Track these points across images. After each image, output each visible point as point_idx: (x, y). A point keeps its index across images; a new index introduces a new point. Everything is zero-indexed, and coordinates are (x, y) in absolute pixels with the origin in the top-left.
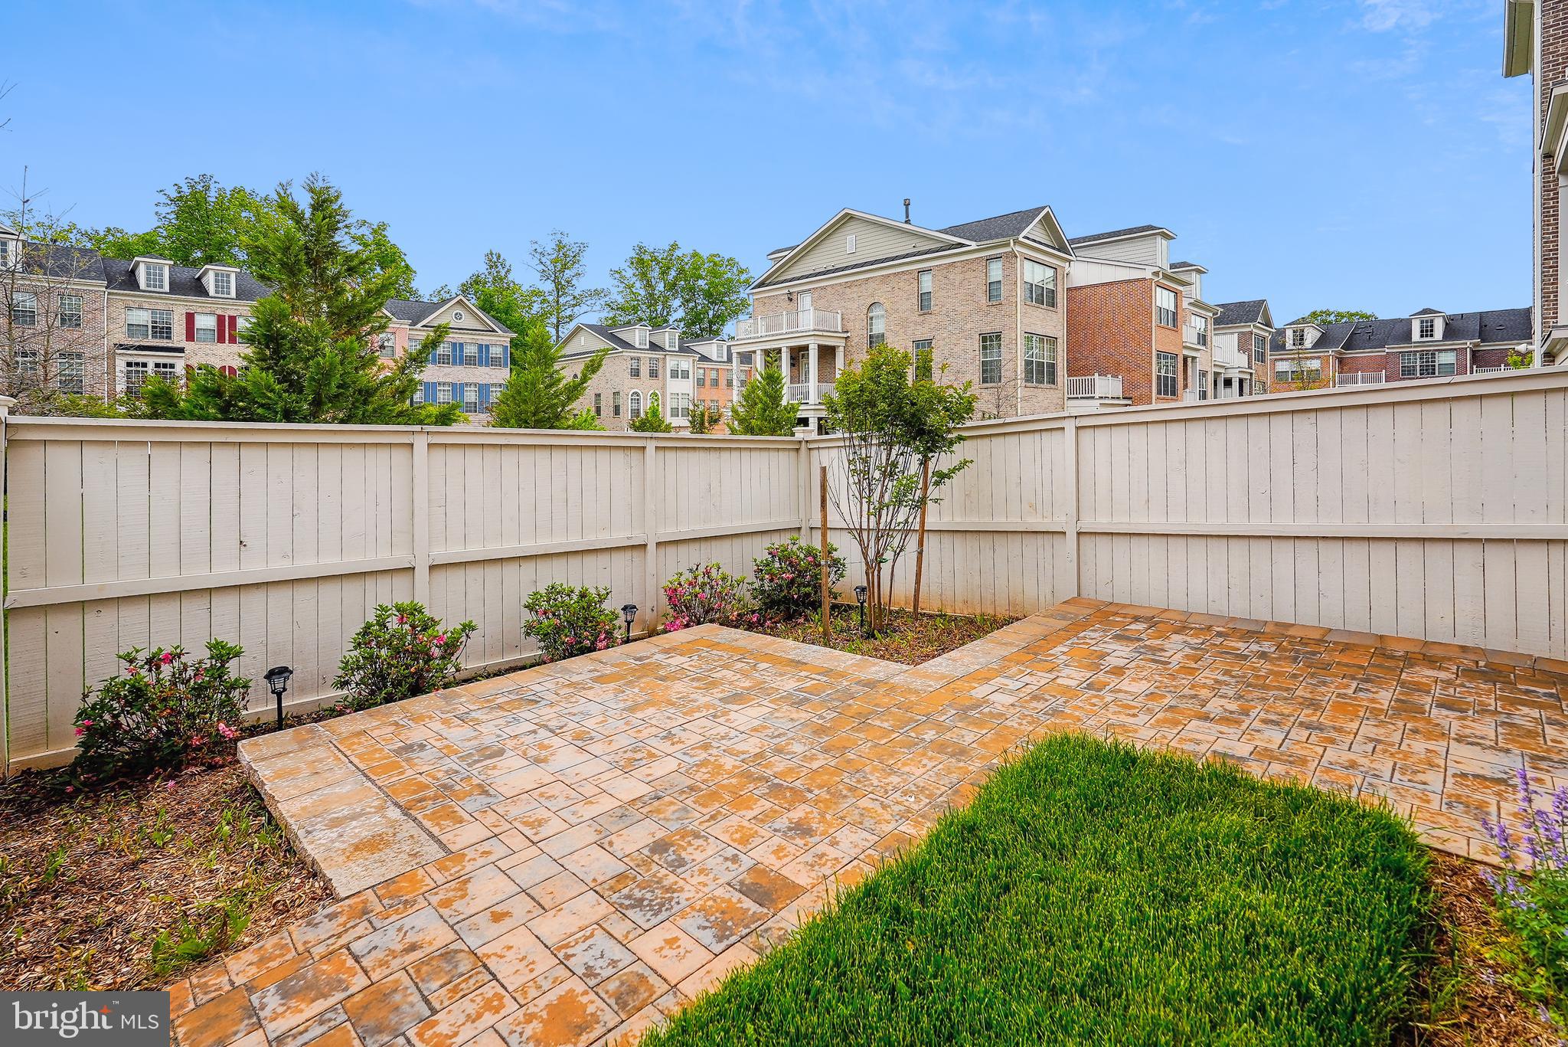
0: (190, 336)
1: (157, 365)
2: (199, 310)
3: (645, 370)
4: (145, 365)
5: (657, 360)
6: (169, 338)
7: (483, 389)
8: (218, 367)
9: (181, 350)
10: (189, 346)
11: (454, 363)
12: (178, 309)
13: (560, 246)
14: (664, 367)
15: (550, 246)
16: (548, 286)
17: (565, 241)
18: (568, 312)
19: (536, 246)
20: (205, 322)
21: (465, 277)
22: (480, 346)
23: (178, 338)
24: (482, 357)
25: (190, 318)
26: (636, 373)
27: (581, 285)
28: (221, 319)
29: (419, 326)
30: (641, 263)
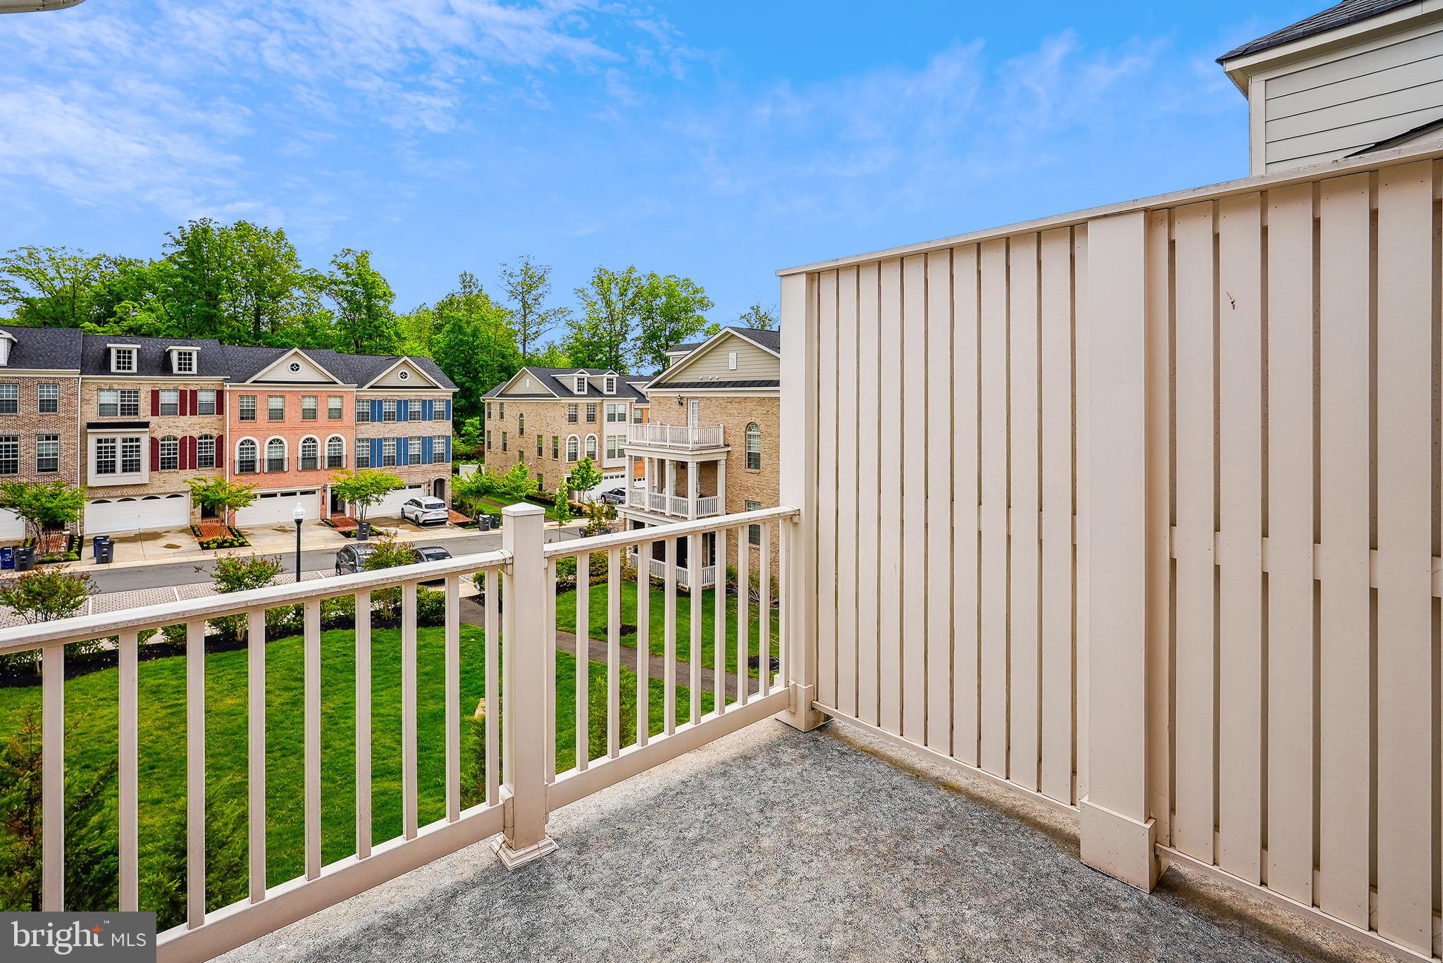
0: (155, 412)
1: (125, 440)
2: (163, 387)
3: (582, 415)
4: (113, 441)
5: (595, 405)
6: (136, 414)
7: (427, 442)
8: (180, 437)
9: (146, 425)
10: (154, 421)
11: (399, 419)
12: (145, 386)
13: (526, 270)
14: (601, 411)
15: (517, 268)
16: (516, 305)
17: (532, 264)
18: (534, 329)
19: (505, 268)
20: (169, 398)
21: (441, 296)
22: (424, 402)
23: (145, 414)
24: (427, 412)
25: (155, 395)
26: (573, 419)
27: (547, 304)
28: (183, 394)
29: (365, 388)
30: (602, 282)
